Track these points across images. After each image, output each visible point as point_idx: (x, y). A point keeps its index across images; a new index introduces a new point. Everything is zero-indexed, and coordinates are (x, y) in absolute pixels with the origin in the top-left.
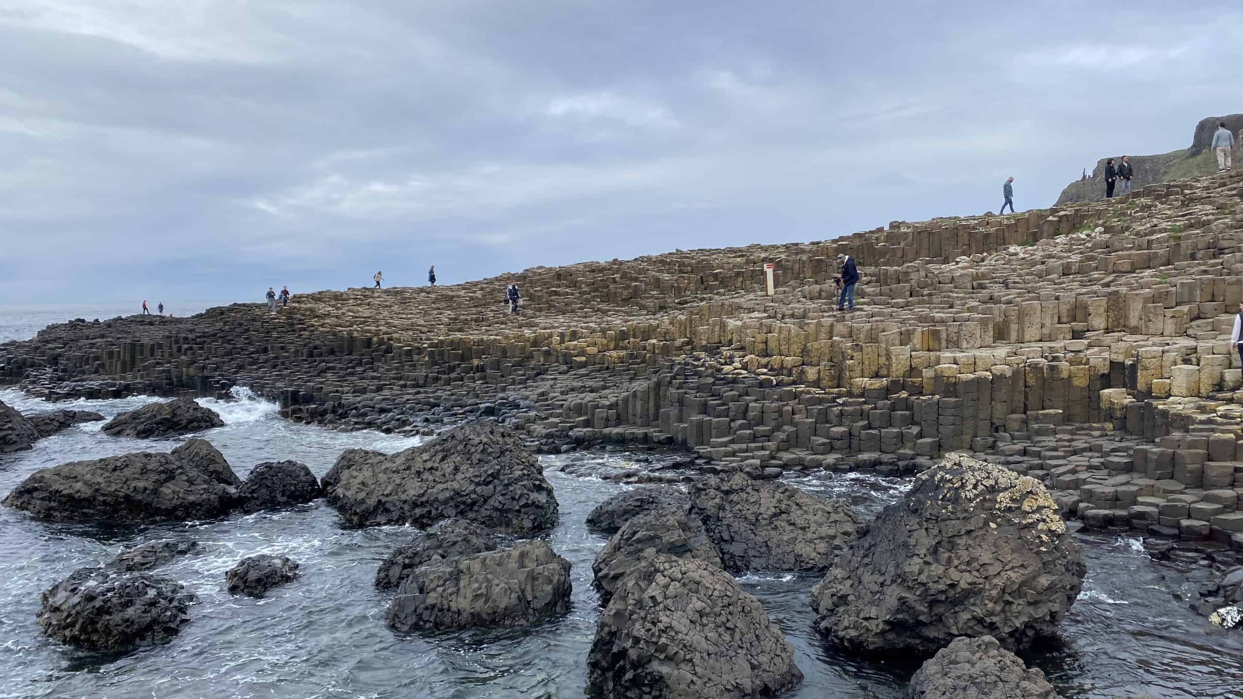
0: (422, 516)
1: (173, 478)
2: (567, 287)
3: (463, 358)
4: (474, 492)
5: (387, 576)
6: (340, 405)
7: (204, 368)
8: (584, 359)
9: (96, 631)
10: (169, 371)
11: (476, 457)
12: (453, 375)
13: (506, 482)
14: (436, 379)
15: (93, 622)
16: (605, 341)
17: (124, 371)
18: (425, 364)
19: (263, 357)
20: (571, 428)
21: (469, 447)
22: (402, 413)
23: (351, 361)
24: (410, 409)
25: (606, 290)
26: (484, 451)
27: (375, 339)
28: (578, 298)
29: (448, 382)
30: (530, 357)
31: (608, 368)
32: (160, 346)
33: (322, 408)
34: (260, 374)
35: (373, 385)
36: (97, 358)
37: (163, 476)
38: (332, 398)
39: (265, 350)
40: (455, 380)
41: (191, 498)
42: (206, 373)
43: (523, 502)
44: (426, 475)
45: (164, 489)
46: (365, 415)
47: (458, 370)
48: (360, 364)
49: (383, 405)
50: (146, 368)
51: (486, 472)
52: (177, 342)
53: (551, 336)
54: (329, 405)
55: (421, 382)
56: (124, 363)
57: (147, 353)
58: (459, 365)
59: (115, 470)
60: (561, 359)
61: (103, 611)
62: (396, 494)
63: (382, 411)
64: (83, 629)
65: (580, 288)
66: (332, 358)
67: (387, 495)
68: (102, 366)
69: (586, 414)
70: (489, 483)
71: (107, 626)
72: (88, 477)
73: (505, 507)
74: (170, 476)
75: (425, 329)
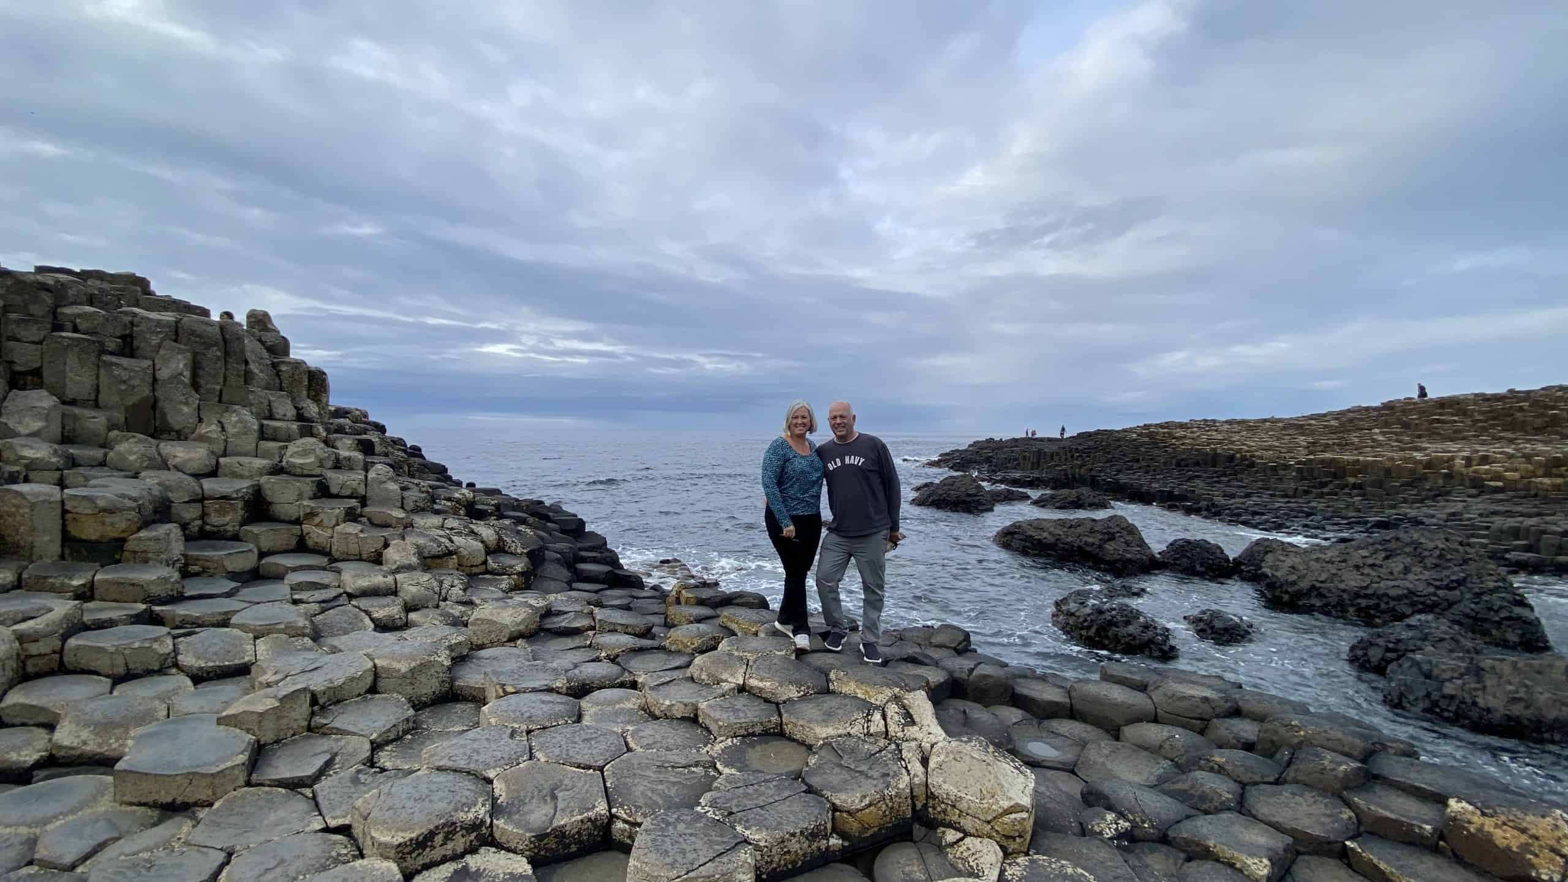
0: (1368, 607)
1: (1114, 539)
2: (1453, 415)
3: (1335, 476)
4: (1435, 594)
5: (1365, 654)
6: (1213, 504)
7: (1091, 470)
8: (1500, 484)
9: (1107, 637)
10: (1065, 470)
11: (1429, 562)
12: (1325, 490)
13: (1477, 590)
14: (1306, 492)
15: (1105, 630)
16: (1530, 467)
17: (1032, 469)
18: (1294, 478)
19: (1136, 466)
20: (1507, 551)
21: (1419, 550)
22: (1277, 517)
23: (1216, 472)
24: (1285, 514)
25: (1510, 419)
26: (1440, 556)
27: (1238, 455)
28: (1471, 426)
29: (1321, 495)
30: (1424, 478)
31: (1536, 495)
32: (1058, 454)
33: (1196, 506)
34: (1136, 477)
35: (1241, 492)
36: (1015, 459)
37: (1106, 537)
38: (1205, 500)
39: (1138, 461)
40: (1329, 494)
41: (1128, 556)
42: (1093, 473)
43: (1504, 614)
44: (1367, 570)
45: (1107, 546)
46: (1239, 515)
47: (1331, 486)
48: (1225, 475)
49: (1256, 509)
50: (1049, 467)
51: (1448, 577)
52: (1071, 451)
53: (1452, 459)
54: (1203, 504)
55: (1291, 493)
56: (1033, 463)
57: (1048, 458)
58: (1331, 482)
59: (1071, 527)
60: (1467, 483)
61: (1111, 623)
62: (1332, 582)
63: (1255, 513)
64: (1098, 633)
65: (1472, 416)
66: (1197, 468)
67: (1322, 582)
68: (1019, 464)
69: (1526, 539)
70: (1454, 588)
71: (1116, 635)
72: (1052, 529)
73: (1480, 616)
74: (1112, 537)
75: (1283, 450)
